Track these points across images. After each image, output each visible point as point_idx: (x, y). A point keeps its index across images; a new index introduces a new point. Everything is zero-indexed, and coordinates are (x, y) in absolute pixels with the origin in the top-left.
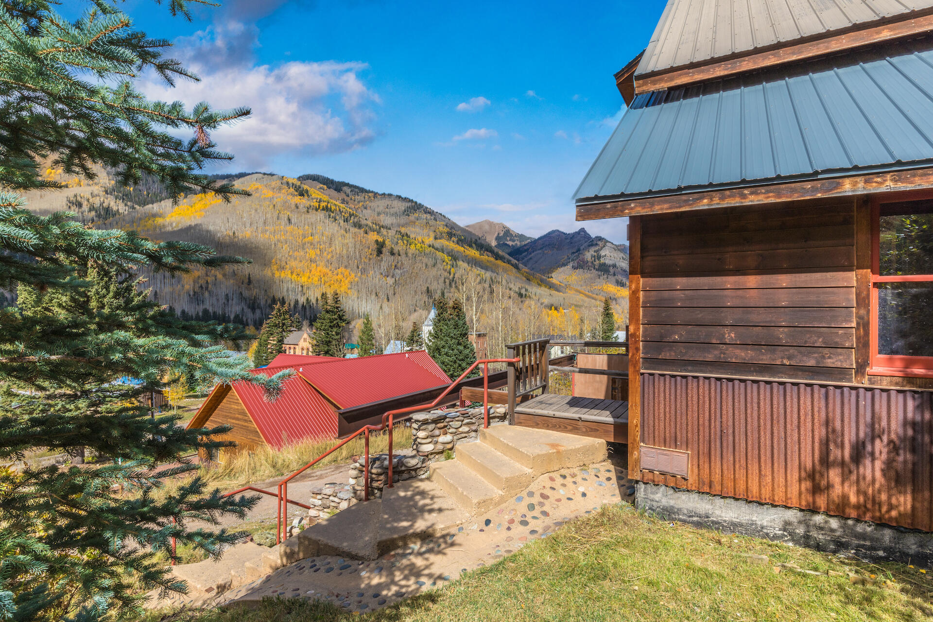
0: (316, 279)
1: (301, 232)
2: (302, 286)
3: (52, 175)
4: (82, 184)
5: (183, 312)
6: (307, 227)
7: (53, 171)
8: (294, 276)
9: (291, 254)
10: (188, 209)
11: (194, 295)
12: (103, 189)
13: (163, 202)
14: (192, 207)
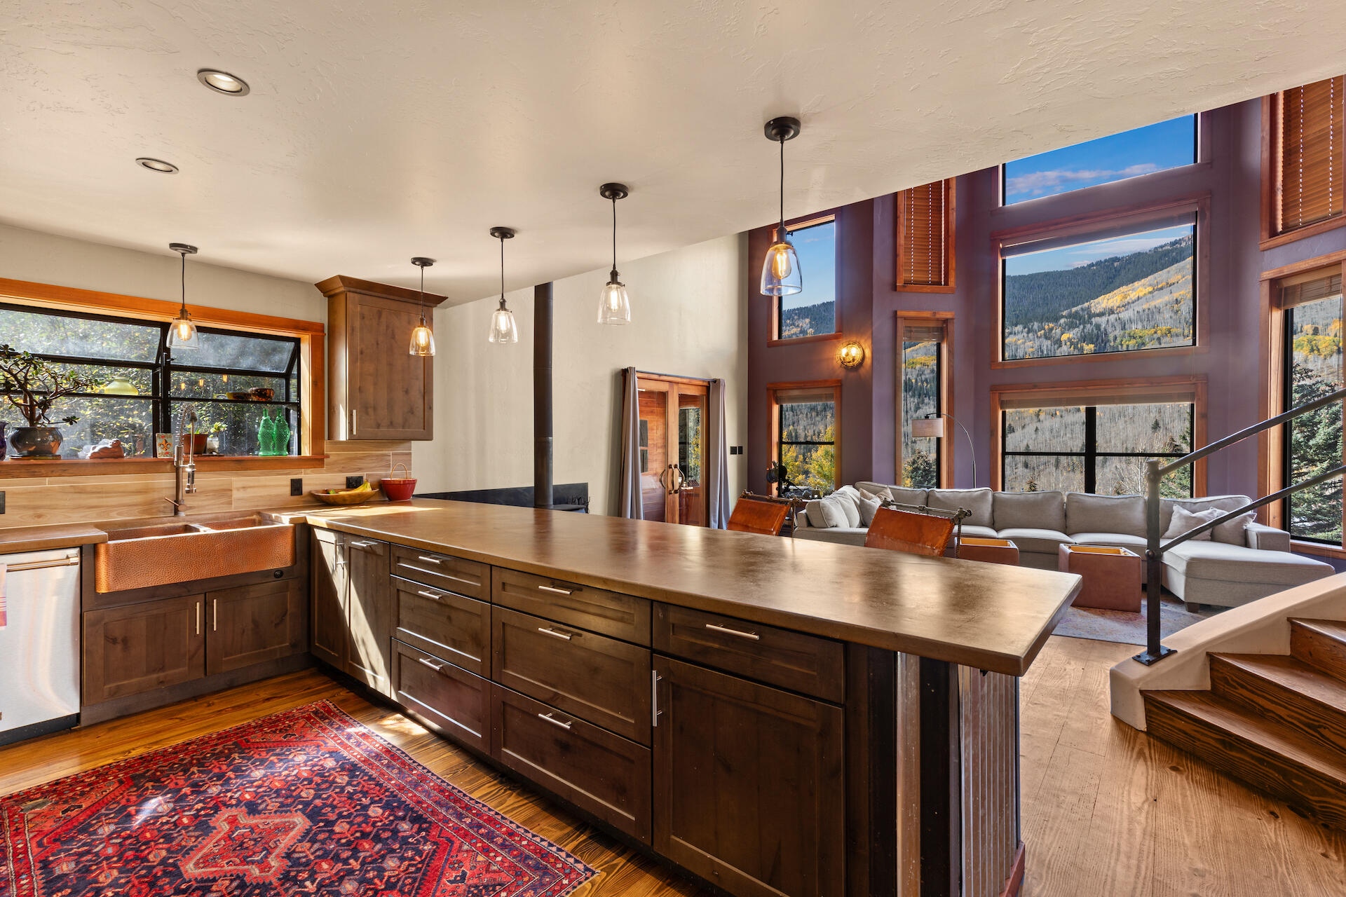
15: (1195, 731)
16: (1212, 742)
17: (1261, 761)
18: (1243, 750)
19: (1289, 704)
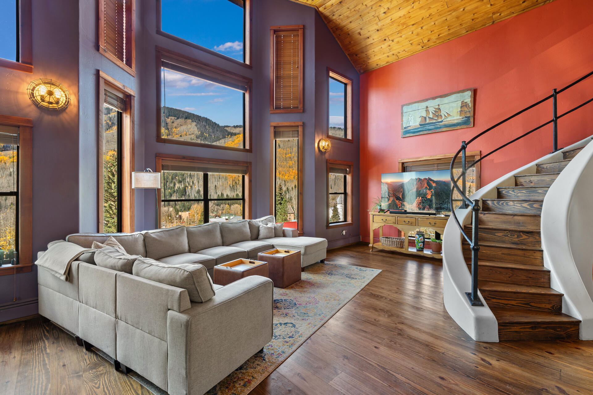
0: (292, 177)
1: (285, 152)
2: (285, 181)
3: (176, 131)
4: (187, 134)
5: (227, 195)
6: (288, 149)
7: (176, 129)
8: (281, 176)
9: (279, 164)
10: (232, 143)
11: (233, 187)
12: (196, 136)
13: (220, 140)
14: (233, 142)
15: (521, 328)
16: (528, 330)
17: (546, 328)
18: (540, 327)
19: (517, 298)
